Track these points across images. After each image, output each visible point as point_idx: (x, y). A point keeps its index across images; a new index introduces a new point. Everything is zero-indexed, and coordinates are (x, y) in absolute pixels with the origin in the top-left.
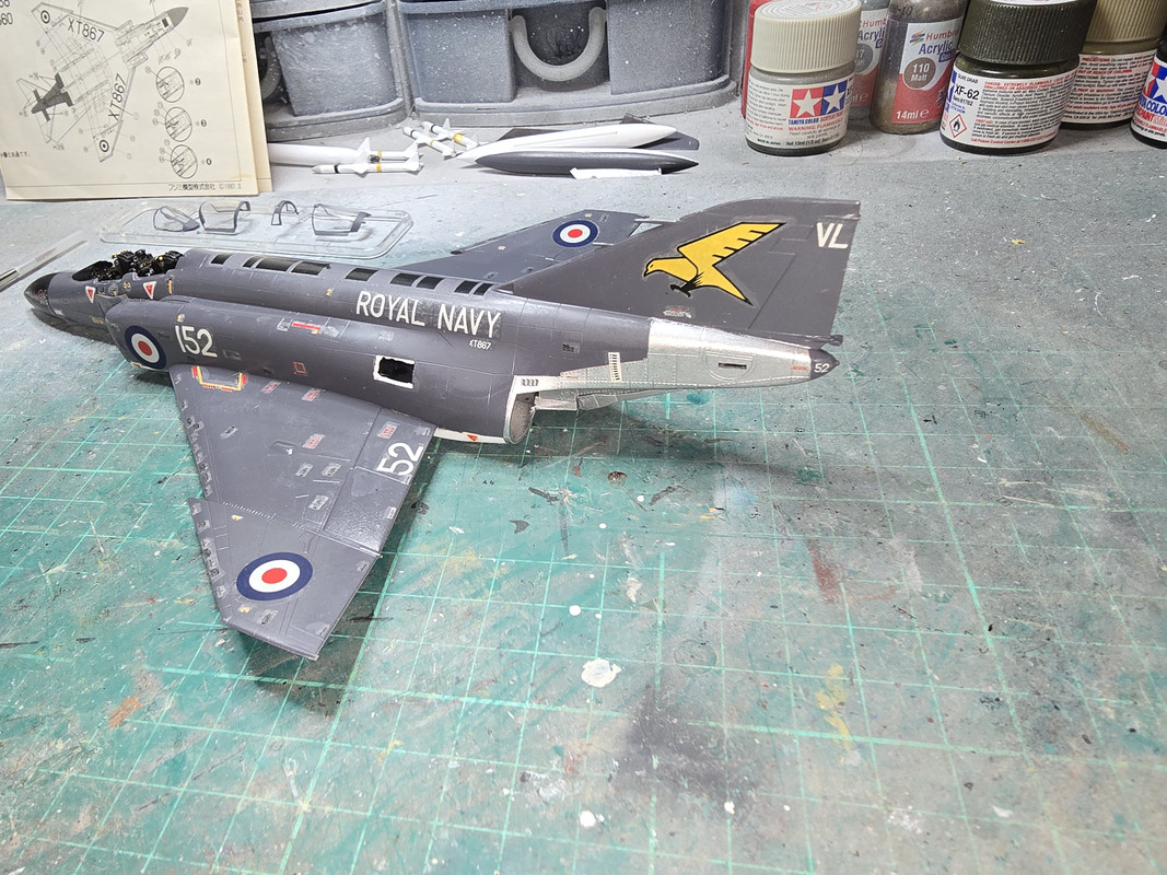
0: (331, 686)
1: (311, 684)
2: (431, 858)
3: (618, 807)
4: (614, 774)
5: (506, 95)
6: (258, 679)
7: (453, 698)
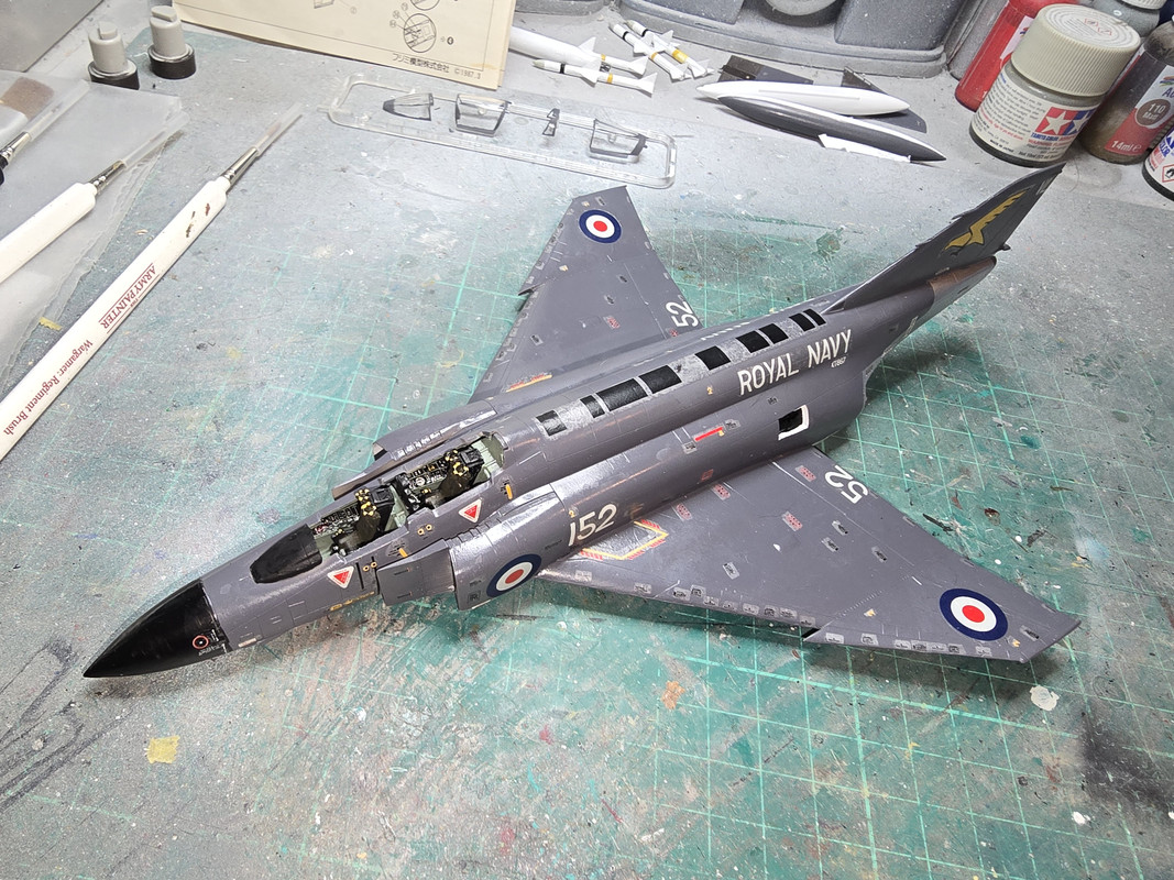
1: (820, 685)
2: (979, 841)
3: (1097, 810)
5: (732, 17)
6: (773, 675)
7: (942, 709)
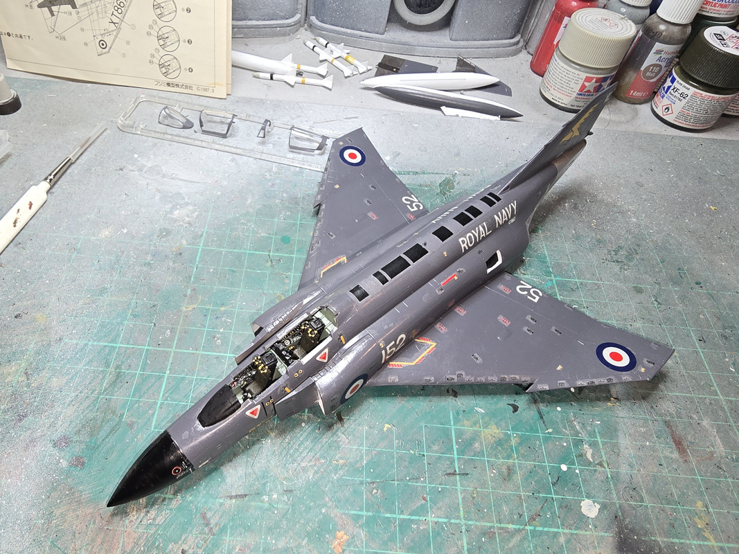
1: (440, 520)
5: (381, 30)
6: (408, 517)
7: (522, 527)
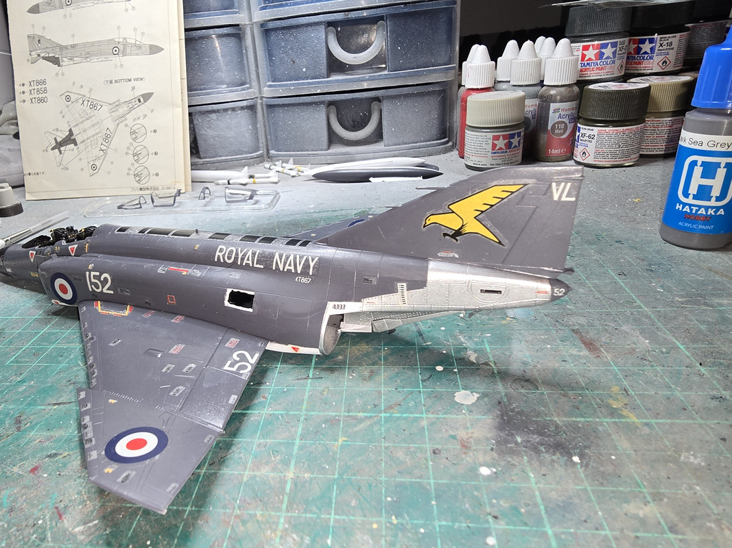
0: (291, 413)
1: (277, 412)
2: (386, 497)
3: (503, 463)
4: (494, 447)
5: (325, 147)
7: (375, 415)
